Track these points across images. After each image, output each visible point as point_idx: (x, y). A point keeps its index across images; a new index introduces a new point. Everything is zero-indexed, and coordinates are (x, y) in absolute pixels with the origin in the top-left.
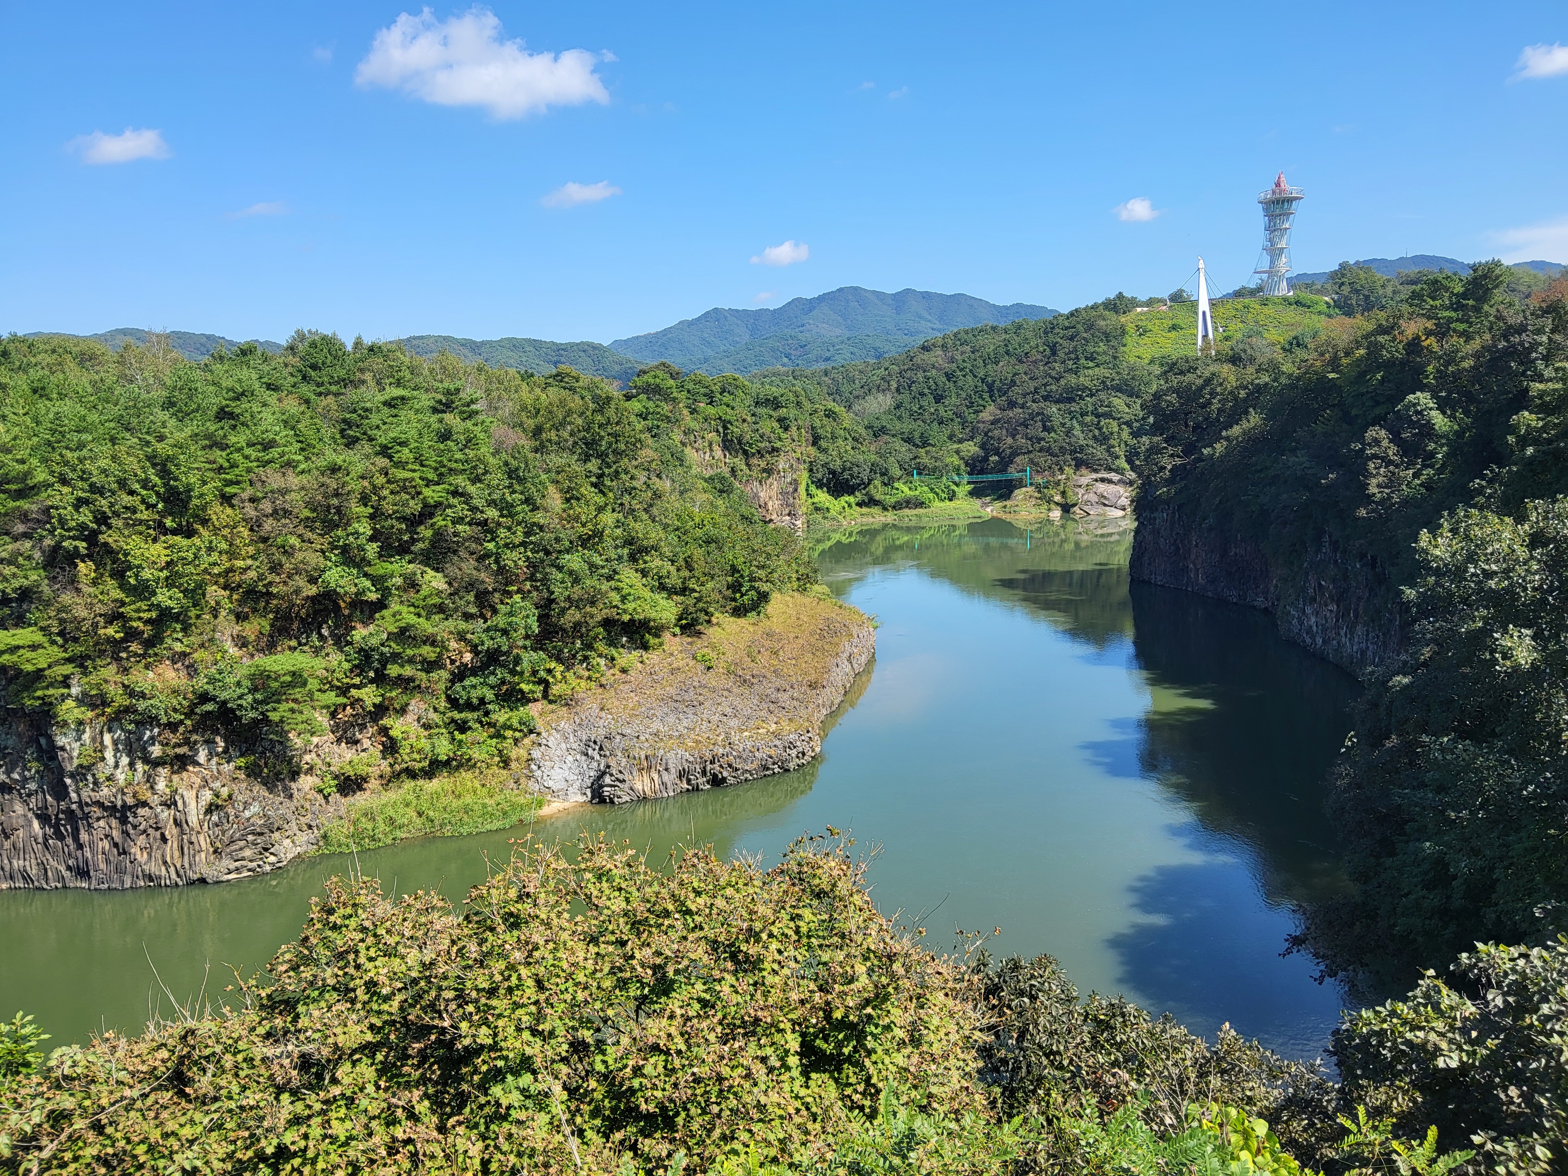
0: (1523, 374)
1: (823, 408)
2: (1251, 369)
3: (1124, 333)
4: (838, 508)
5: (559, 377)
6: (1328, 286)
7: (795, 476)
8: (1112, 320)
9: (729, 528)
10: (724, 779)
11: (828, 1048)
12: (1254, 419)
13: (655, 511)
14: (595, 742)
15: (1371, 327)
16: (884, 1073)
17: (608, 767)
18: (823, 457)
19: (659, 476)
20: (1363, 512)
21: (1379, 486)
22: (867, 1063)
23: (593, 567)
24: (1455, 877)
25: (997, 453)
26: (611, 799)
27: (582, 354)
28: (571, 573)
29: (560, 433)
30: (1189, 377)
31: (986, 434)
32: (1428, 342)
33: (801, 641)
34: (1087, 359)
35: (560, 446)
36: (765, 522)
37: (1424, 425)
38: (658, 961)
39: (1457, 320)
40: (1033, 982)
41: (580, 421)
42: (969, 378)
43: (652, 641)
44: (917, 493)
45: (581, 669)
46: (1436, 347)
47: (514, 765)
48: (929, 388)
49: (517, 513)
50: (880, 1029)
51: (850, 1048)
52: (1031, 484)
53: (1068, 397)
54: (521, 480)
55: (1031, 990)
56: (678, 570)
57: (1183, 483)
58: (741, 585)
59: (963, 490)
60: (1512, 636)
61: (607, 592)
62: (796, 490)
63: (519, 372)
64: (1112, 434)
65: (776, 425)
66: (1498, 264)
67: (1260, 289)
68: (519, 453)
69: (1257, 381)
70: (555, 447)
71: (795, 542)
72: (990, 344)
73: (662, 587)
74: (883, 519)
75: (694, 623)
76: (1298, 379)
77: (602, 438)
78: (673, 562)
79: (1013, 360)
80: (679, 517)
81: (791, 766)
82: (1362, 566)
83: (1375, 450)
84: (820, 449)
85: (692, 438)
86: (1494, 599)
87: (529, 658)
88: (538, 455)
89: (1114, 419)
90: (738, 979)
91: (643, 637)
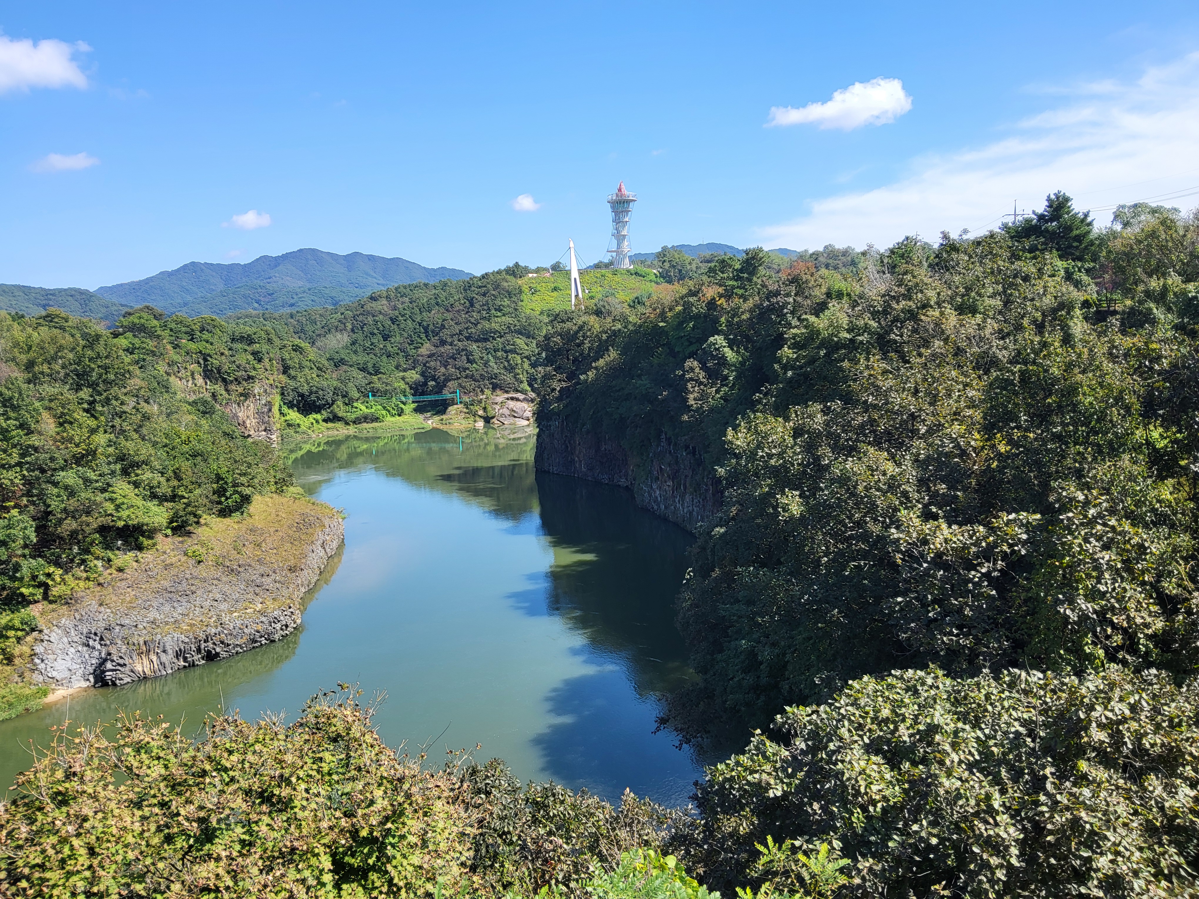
0: (780, 323)
1: (291, 344)
2: (609, 320)
3: (521, 292)
4: (307, 424)
5: (49, 318)
6: (655, 262)
7: (268, 399)
8: (512, 282)
9: (213, 443)
10: (217, 654)
11: (355, 862)
12: (613, 354)
13: (144, 431)
14: (96, 634)
15: (684, 291)
16: (403, 873)
17: (109, 654)
18: (292, 383)
19: (147, 402)
20: (685, 418)
21: (695, 399)
22: (389, 868)
23: (87, 481)
24: (761, 663)
25: (434, 379)
26: (112, 681)
27: (70, 298)
28: (66, 488)
29: (52, 366)
30: (569, 325)
31: (425, 365)
32: (720, 302)
33: (280, 533)
34: (496, 310)
35: (53, 378)
36: (245, 437)
37: (720, 358)
38: (202, 814)
39: (738, 287)
40: (487, 781)
41: (71, 356)
42: (409, 322)
43: (146, 542)
44: (373, 410)
45: (79, 572)
46: (725, 305)
47: (17, 661)
48: (378, 329)
49: (13, 437)
50: (396, 839)
51: (374, 859)
52: (461, 402)
53: (484, 338)
54: (15, 408)
55: (486, 787)
56: (168, 480)
57: (568, 400)
58: (225, 490)
59: (409, 408)
60: (787, 496)
61: (101, 503)
62: (270, 410)
63: (10, 314)
64: (517, 365)
65: (251, 357)
66: (761, 250)
67: (611, 263)
68: (13, 384)
69: (613, 328)
70: (47, 378)
71: (272, 452)
72: (424, 297)
73: (154, 496)
74: (346, 432)
75: (185, 524)
76: (640, 326)
77: (93, 369)
78: (162, 474)
79: (442, 310)
80: (167, 436)
81: (277, 637)
82: (687, 454)
83: (691, 375)
84: (289, 376)
85: (176, 369)
86: (775, 472)
87: (28, 566)
88: (31, 386)
89: (518, 354)
90: (273, 819)
91: (137, 539)
